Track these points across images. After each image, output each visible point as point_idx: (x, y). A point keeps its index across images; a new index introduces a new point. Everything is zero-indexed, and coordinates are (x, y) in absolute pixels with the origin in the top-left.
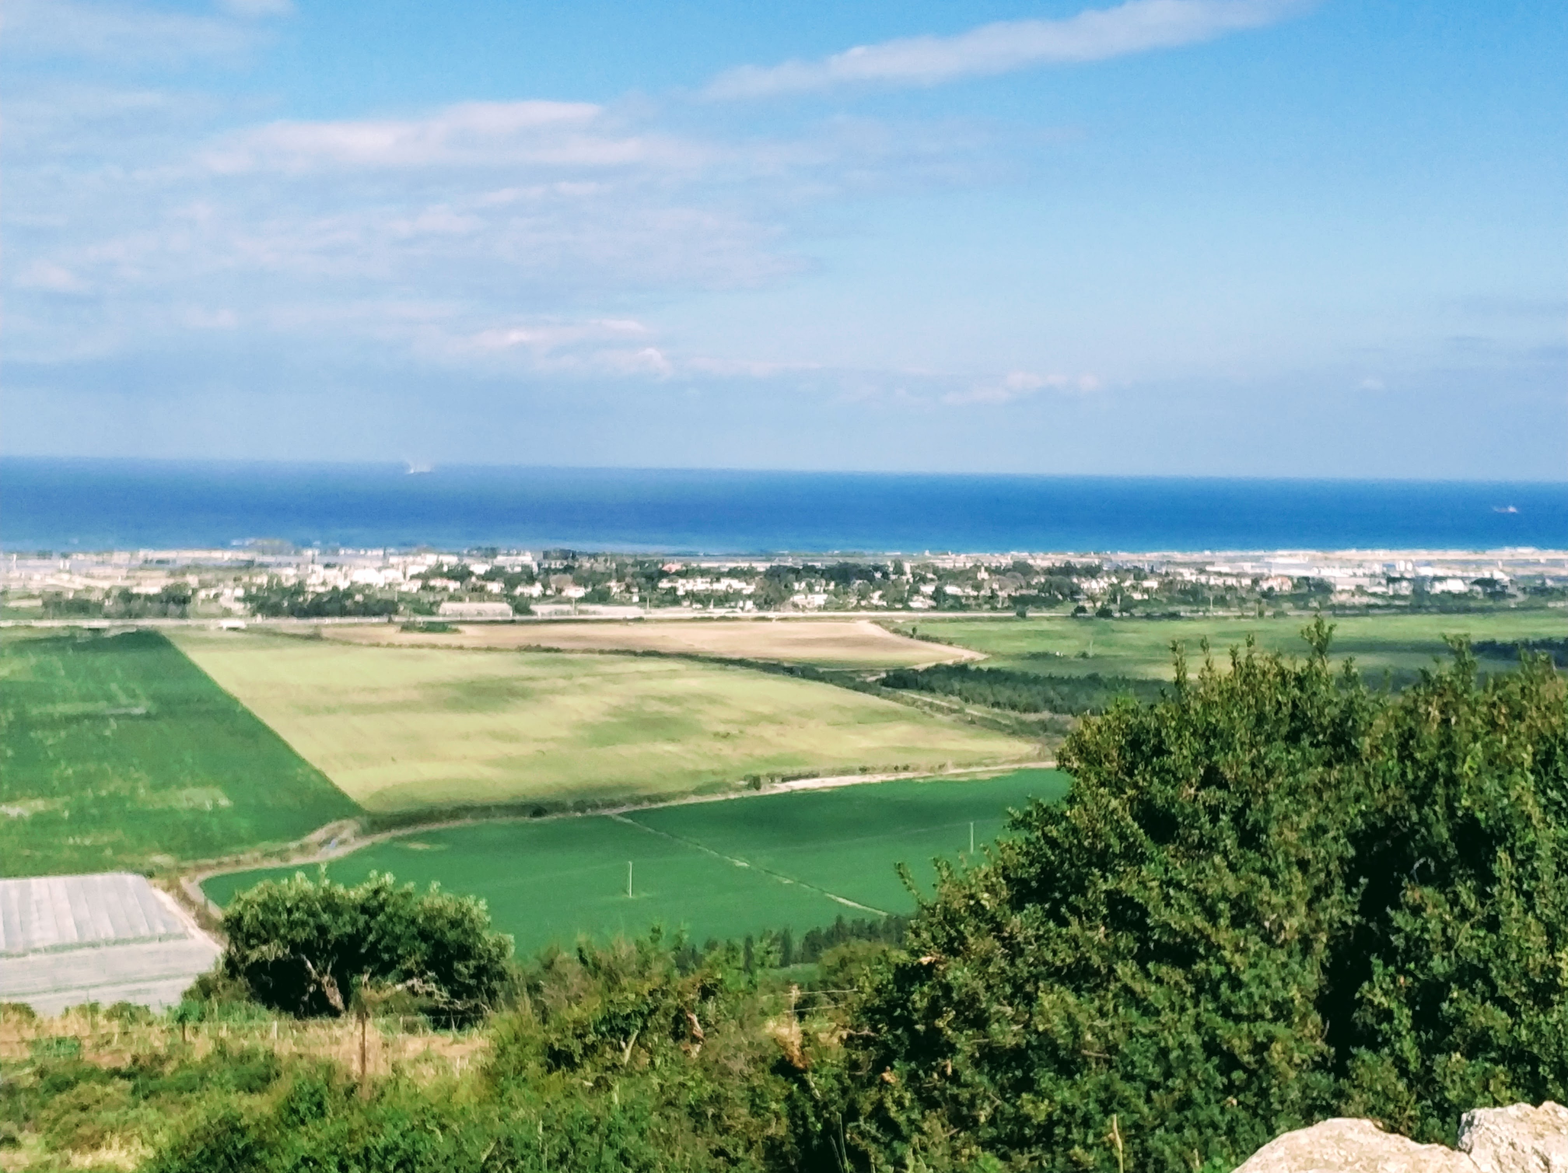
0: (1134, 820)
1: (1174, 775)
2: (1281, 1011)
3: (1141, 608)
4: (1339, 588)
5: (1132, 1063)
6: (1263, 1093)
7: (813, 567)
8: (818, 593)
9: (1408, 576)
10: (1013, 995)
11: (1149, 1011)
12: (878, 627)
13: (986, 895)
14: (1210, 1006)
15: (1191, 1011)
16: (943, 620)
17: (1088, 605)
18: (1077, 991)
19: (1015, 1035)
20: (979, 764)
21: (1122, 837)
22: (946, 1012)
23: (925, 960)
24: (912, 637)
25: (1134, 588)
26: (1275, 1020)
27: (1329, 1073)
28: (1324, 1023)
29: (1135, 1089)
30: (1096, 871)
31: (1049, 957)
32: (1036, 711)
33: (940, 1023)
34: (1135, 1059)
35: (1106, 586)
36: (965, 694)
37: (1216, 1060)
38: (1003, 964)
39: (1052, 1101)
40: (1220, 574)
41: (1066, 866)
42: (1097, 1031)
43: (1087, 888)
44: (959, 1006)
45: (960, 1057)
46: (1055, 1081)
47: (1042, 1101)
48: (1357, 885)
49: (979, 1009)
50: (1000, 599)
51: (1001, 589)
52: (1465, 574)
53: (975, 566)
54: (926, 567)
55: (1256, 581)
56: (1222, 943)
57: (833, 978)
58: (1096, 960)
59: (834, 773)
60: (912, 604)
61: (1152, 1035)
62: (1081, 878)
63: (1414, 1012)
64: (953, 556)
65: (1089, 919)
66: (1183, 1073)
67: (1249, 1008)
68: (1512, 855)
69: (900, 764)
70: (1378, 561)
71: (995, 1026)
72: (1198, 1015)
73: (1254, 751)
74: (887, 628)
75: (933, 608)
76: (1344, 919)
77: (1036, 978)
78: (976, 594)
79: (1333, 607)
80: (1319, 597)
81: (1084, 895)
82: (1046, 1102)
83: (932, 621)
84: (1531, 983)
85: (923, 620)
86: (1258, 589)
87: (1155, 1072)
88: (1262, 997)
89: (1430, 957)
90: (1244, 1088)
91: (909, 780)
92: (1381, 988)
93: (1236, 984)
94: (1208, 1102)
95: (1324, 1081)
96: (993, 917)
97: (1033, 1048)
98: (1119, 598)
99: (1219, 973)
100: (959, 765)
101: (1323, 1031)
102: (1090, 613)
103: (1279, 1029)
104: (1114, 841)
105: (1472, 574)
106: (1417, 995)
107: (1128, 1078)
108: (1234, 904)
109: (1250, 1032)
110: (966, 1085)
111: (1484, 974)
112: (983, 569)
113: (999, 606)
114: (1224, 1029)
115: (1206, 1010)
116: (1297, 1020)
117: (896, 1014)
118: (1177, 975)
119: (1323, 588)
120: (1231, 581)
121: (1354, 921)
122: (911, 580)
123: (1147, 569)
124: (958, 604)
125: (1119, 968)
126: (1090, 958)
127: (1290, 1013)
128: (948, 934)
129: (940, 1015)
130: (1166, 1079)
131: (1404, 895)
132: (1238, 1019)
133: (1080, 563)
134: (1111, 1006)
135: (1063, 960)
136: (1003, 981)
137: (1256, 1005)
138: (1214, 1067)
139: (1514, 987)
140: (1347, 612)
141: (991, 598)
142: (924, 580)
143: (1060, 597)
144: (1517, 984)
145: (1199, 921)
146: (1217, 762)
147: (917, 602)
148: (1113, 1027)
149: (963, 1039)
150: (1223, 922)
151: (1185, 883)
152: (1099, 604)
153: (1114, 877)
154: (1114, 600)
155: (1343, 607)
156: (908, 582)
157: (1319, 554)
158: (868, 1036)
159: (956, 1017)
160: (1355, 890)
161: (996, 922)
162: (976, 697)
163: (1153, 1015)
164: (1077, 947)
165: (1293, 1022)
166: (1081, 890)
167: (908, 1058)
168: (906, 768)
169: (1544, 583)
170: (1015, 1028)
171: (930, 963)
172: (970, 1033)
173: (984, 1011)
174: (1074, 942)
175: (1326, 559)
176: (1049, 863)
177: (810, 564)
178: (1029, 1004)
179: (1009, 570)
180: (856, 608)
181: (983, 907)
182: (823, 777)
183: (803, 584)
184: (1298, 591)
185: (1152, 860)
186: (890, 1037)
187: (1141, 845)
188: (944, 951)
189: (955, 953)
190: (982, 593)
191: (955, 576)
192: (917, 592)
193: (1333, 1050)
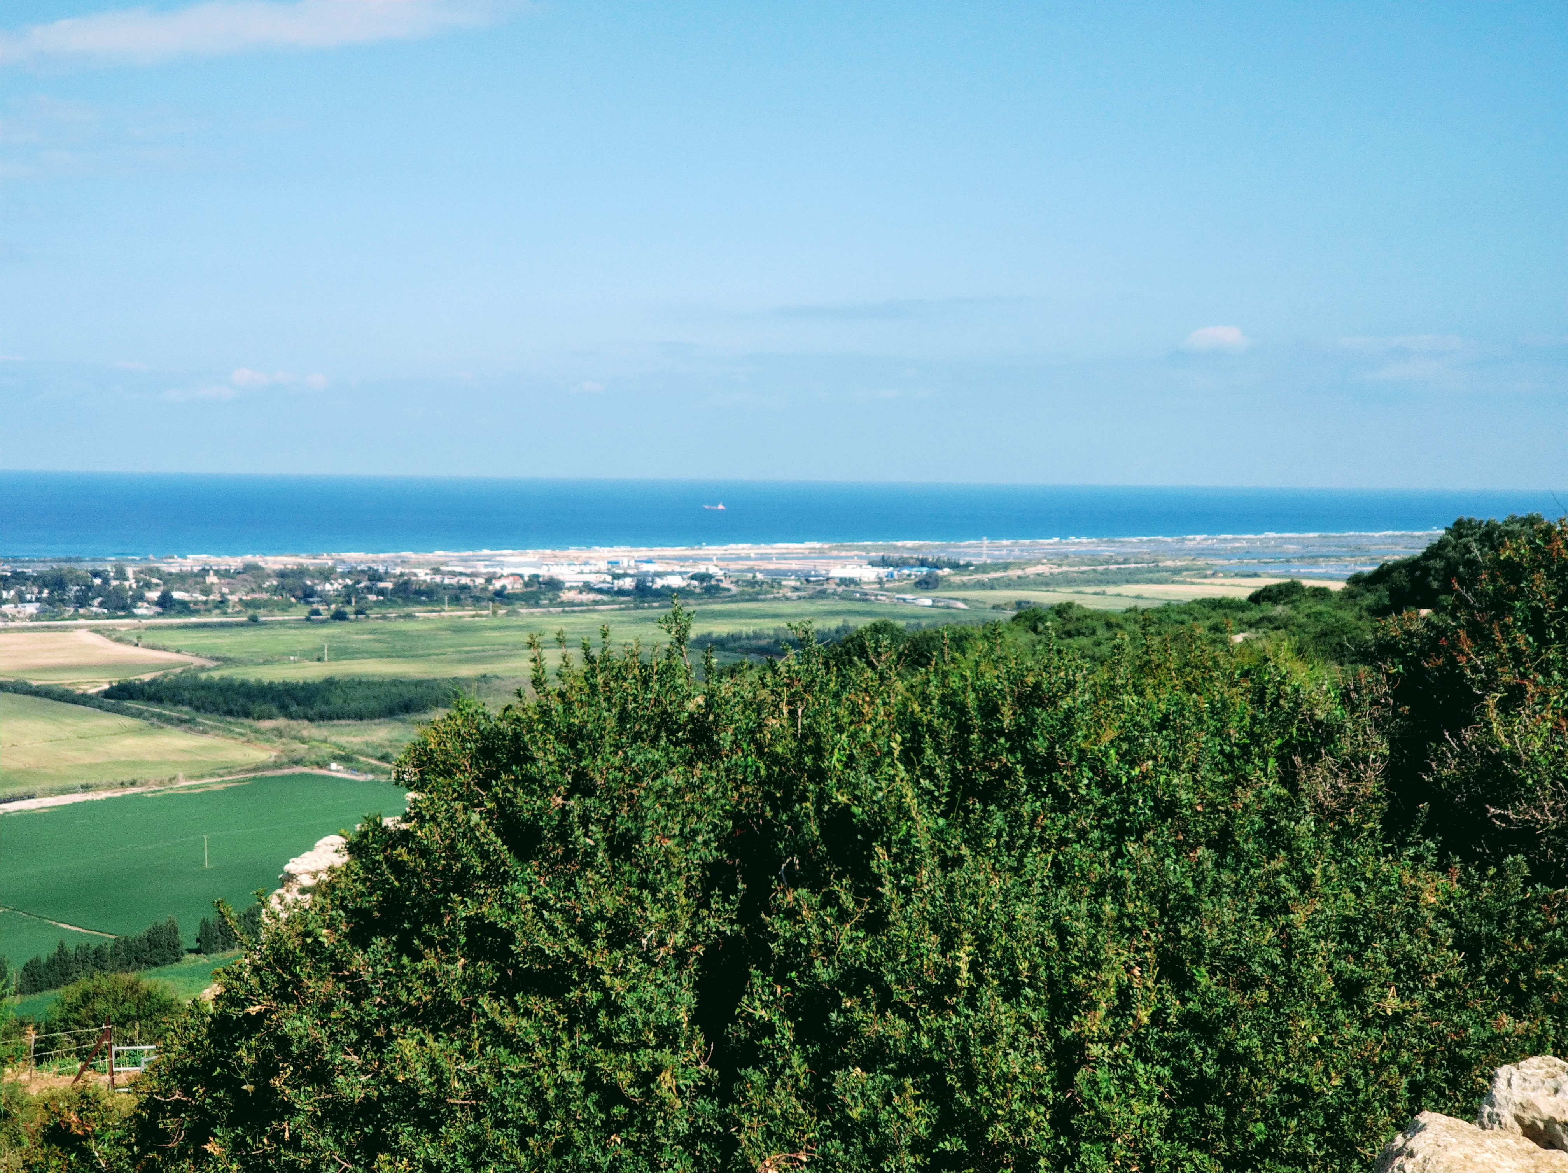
0: (497, 835)
1: (540, 785)
2: (666, 1036)
3: (376, 610)
4: (568, 585)
5: (504, 1108)
6: (647, 1126)
7: (24, 573)
8: (30, 601)
9: (631, 572)
10: (360, 1042)
11: (519, 1048)
12: (99, 636)
13: (325, 931)
14: (586, 1037)
15: (567, 1045)
16: (171, 627)
17: (322, 608)
18: (435, 1030)
19: (363, 1087)
20: (212, 775)
21: (484, 855)
22: (283, 1068)
23: (253, 1010)
24: (137, 645)
25: (369, 590)
26: (659, 1047)
27: (713, 1099)
28: (707, 1044)
29: (507, 1136)
30: (454, 896)
31: (403, 996)
32: (270, 717)
33: (277, 1082)
34: (506, 1102)
35: (340, 587)
36: (196, 703)
37: (595, 1096)
38: (348, 1007)
39: (412, 1159)
40: (454, 574)
41: (413, 893)
42: (462, 1075)
43: (443, 916)
44: (298, 1062)
45: (300, 1119)
46: (415, 1136)
47: (401, 1161)
48: (735, 891)
49: (321, 1060)
50: (231, 604)
51: (232, 593)
52: (683, 569)
53: (204, 570)
54: (152, 572)
55: (489, 580)
56: (598, 966)
57: (76, 1016)
58: (457, 996)
59: (51, 793)
60: (135, 611)
61: (524, 1074)
62: (435, 905)
63: (797, 1024)
64: (179, 560)
65: (446, 950)
66: (561, 1112)
67: (632, 1035)
68: (889, 850)
69: (126, 779)
70: (603, 559)
71: (341, 1079)
72: (574, 1047)
73: (620, 753)
74: (109, 637)
75: (160, 615)
76: (722, 929)
77: (388, 1021)
78: (205, 598)
79: (562, 604)
80: (550, 595)
81: (440, 924)
82: (405, 1161)
83: (159, 628)
84: (926, 986)
85: (149, 628)
86: (491, 588)
87: (531, 1115)
88: (646, 1023)
89: (810, 963)
90: (628, 1122)
91: (136, 795)
92: (760, 1000)
93: (615, 1010)
94: (588, 1143)
95: (709, 1107)
96: (333, 954)
97: (386, 1100)
98: (353, 600)
99: (595, 1000)
100: (191, 777)
101: (707, 1053)
102: (325, 615)
103: (665, 1056)
104: (476, 861)
105: (689, 570)
106: (798, 1006)
107: (499, 1124)
108: (611, 923)
109: (634, 1062)
110: (307, 1149)
111: (876, 980)
112: (211, 573)
113: (230, 611)
114: (605, 1062)
115: (582, 1042)
116: (683, 1044)
117: (216, 1073)
118: (549, 1005)
119: (554, 585)
120: (464, 581)
121: (731, 930)
122: (134, 586)
123: (381, 569)
124: (185, 608)
125: (485, 1002)
126: (450, 994)
127: (676, 1036)
128: (280, 976)
129: (275, 1072)
130: (542, 1123)
131: (775, 898)
132: (619, 1048)
133: (312, 564)
134: (476, 1046)
135: (420, 999)
136: (348, 1026)
137: (640, 1032)
138: (594, 1104)
139: (909, 992)
140: (576, 608)
141: (221, 602)
142: (148, 586)
143: (293, 600)
144: (912, 988)
145: (573, 944)
146: (585, 767)
147: (141, 610)
148: (480, 1070)
149: (302, 1097)
150: (599, 943)
151: (551, 902)
152: (333, 607)
153: (473, 901)
154: (349, 602)
155: (572, 604)
156: (130, 587)
157: (548, 551)
158: (178, 1101)
159: (293, 1073)
160: (732, 898)
161: (336, 961)
162: (208, 706)
163: (523, 1051)
164: (434, 982)
165: (679, 1047)
166: (437, 919)
167: (232, 1124)
168: (133, 784)
169: (754, 577)
170: (363, 1079)
171: (258, 1013)
172: (310, 1089)
173: (328, 1063)
174: (430, 978)
175: (555, 557)
176: (392, 888)
177: (19, 570)
178: (379, 1051)
179: (239, 573)
180: (73, 618)
181: (321, 944)
182: (40, 797)
183: (12, 593)
184: (530, 589)
185: (515, 879)
186: (208, 1101)
187: (503, 863)
188: (275, 998)
189: (288, 998)
190: (211, 597)
191: (182, 579)
192: (142, 598)
193: (716, 1073)
